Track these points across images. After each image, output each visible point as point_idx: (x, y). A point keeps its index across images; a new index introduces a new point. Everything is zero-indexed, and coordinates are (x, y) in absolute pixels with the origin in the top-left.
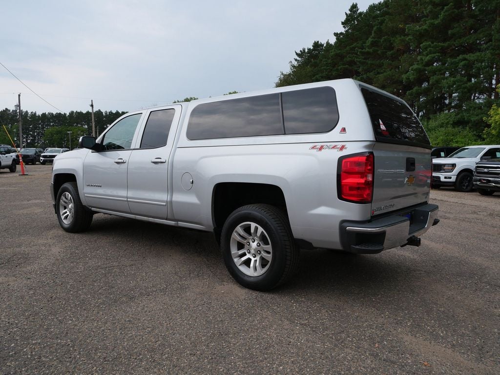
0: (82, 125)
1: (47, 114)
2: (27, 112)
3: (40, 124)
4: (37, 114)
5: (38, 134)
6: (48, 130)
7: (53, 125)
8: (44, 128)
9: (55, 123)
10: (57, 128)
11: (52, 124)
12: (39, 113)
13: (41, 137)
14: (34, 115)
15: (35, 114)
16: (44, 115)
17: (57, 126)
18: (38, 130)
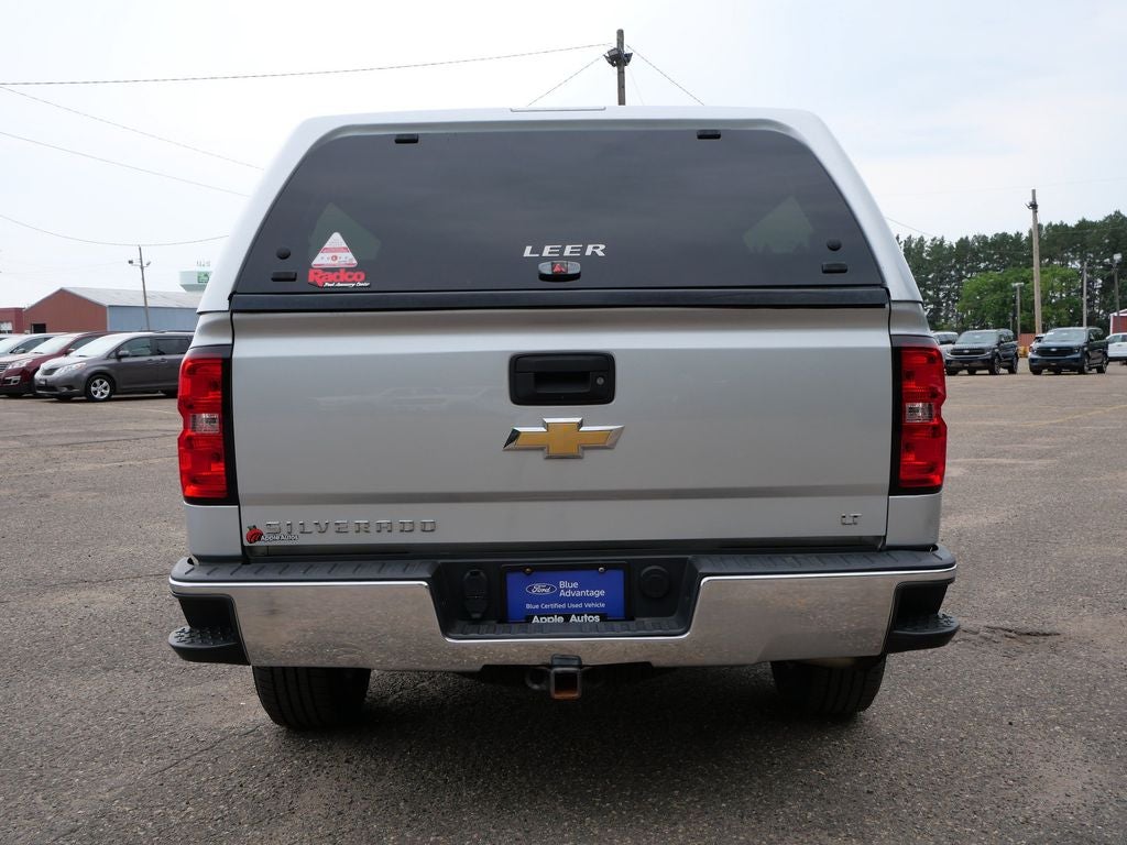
0: (1065, 261)
1: (970, 239)
2: (921, 239)
3: (953, 267)
4: (947, 244)
5: (947, 296)
6: (972, 281)
7: (986, 269)
8: (962, 277)
9: (991, 261)
10: (995, 276)
11: (982, 265)
12: (952, 239)
13: (954, 301)
14: (938, 247)
15: (942, 241)
16: (963, 243)
17: (994, 269)
18: (948, 283)
